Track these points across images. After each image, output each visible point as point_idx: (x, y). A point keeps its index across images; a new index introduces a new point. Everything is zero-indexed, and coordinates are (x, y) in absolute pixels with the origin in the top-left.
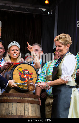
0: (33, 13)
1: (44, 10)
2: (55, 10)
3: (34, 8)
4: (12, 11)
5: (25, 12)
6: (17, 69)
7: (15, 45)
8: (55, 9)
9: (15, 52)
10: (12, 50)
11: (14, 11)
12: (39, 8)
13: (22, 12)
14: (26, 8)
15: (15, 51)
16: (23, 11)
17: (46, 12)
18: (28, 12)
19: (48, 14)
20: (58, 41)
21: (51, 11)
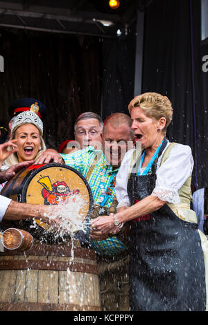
0: (79, 33)
1: (107, 24)
2: (135, 23)
3: (80, 20)
4: (23, 27)
5: (57, 29)
6: (38, 182)
7: (29, 121)
8: (136, 20)
9: (29, 141)
10: (22, 137)
11: (27, 28)
12: (94, 20)
13: (49, 31)
14: (61, 21)
15: (30, 139)
16: (52, 29)
17: (112, 30)
18: (65, 30)
19: (117, 34)
20: (139, 106)
21: (126, 26)
